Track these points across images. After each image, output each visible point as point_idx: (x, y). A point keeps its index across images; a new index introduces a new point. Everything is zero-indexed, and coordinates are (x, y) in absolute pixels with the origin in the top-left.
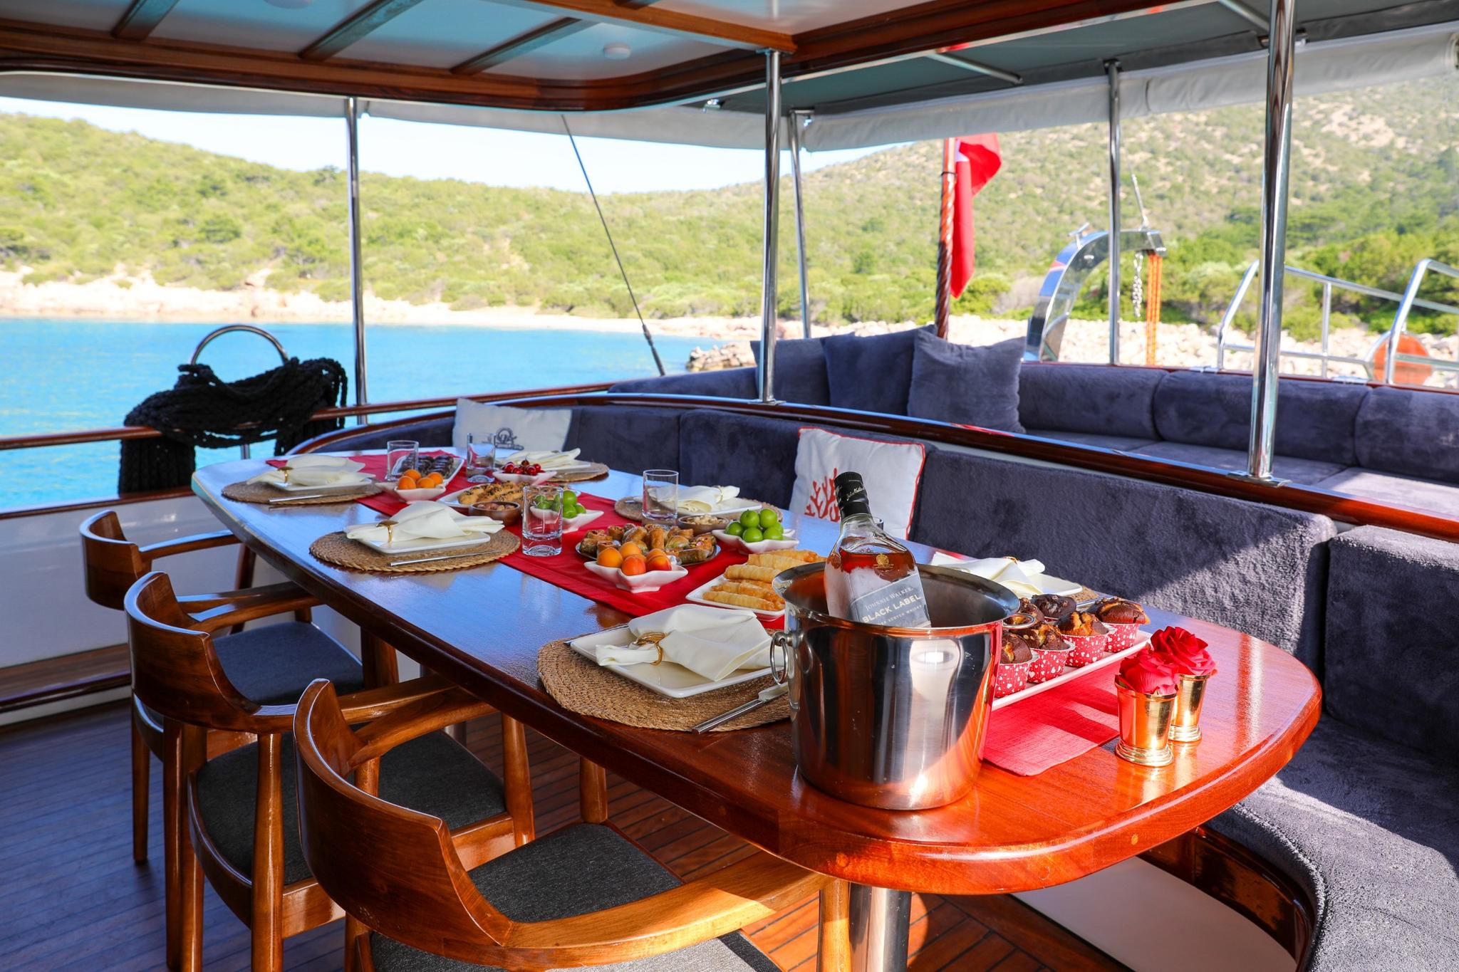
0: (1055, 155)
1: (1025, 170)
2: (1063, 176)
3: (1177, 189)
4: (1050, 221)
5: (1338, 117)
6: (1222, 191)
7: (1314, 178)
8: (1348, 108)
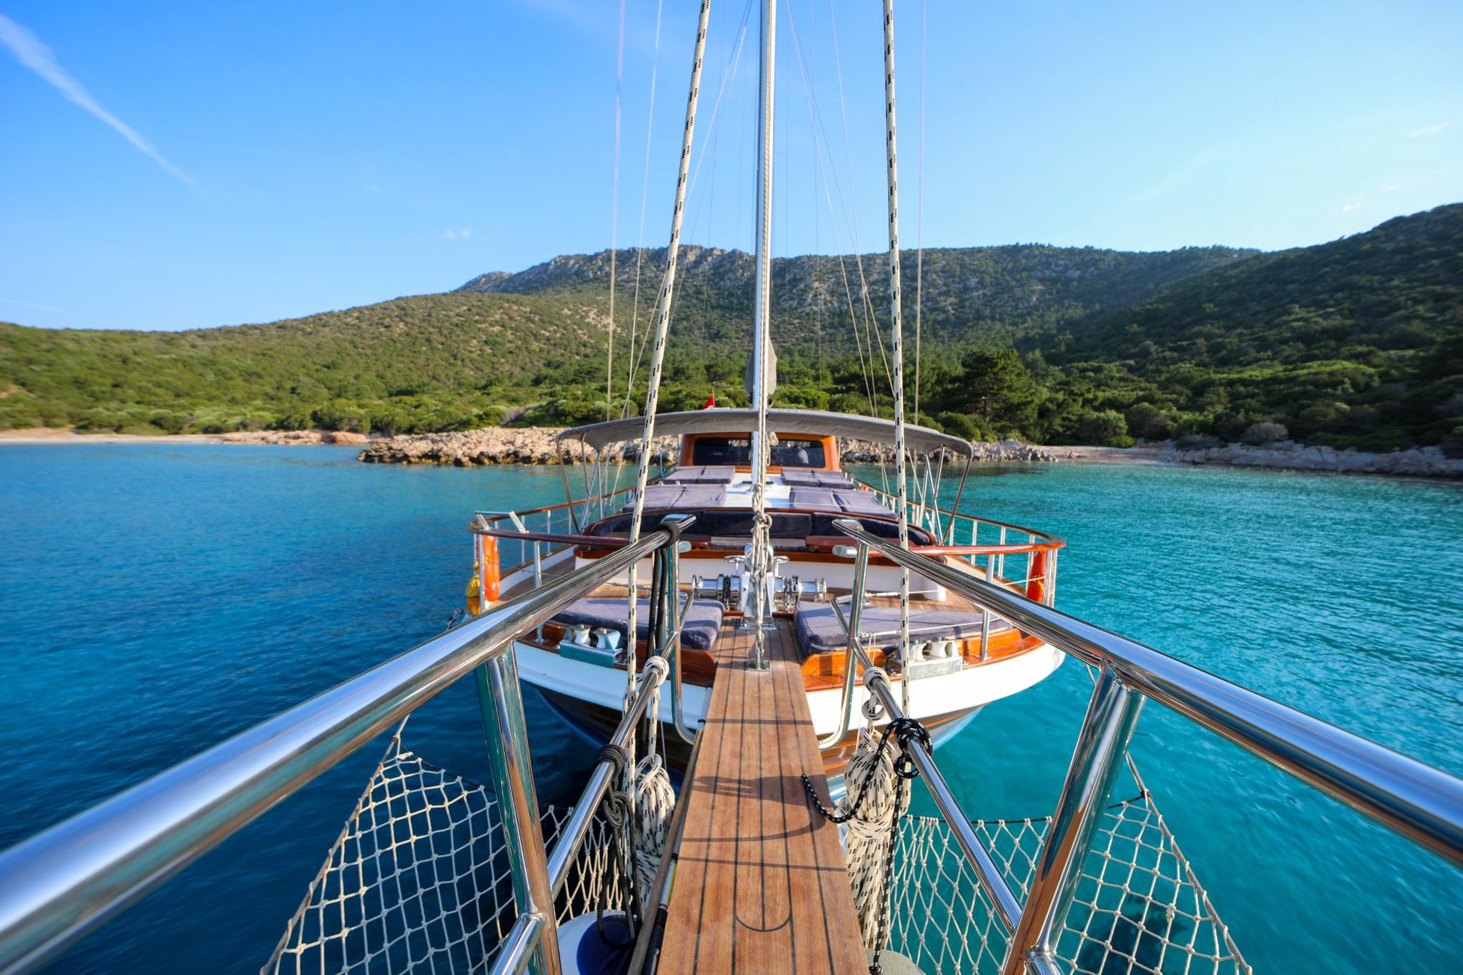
0: (447, 324)
1: (430, 333)
2: (454, 338)
3: (518, 348)
4: (450, 364)
5: (592, 315)
6: (541, 350)
7: (585, 346)
8: (595, 311)
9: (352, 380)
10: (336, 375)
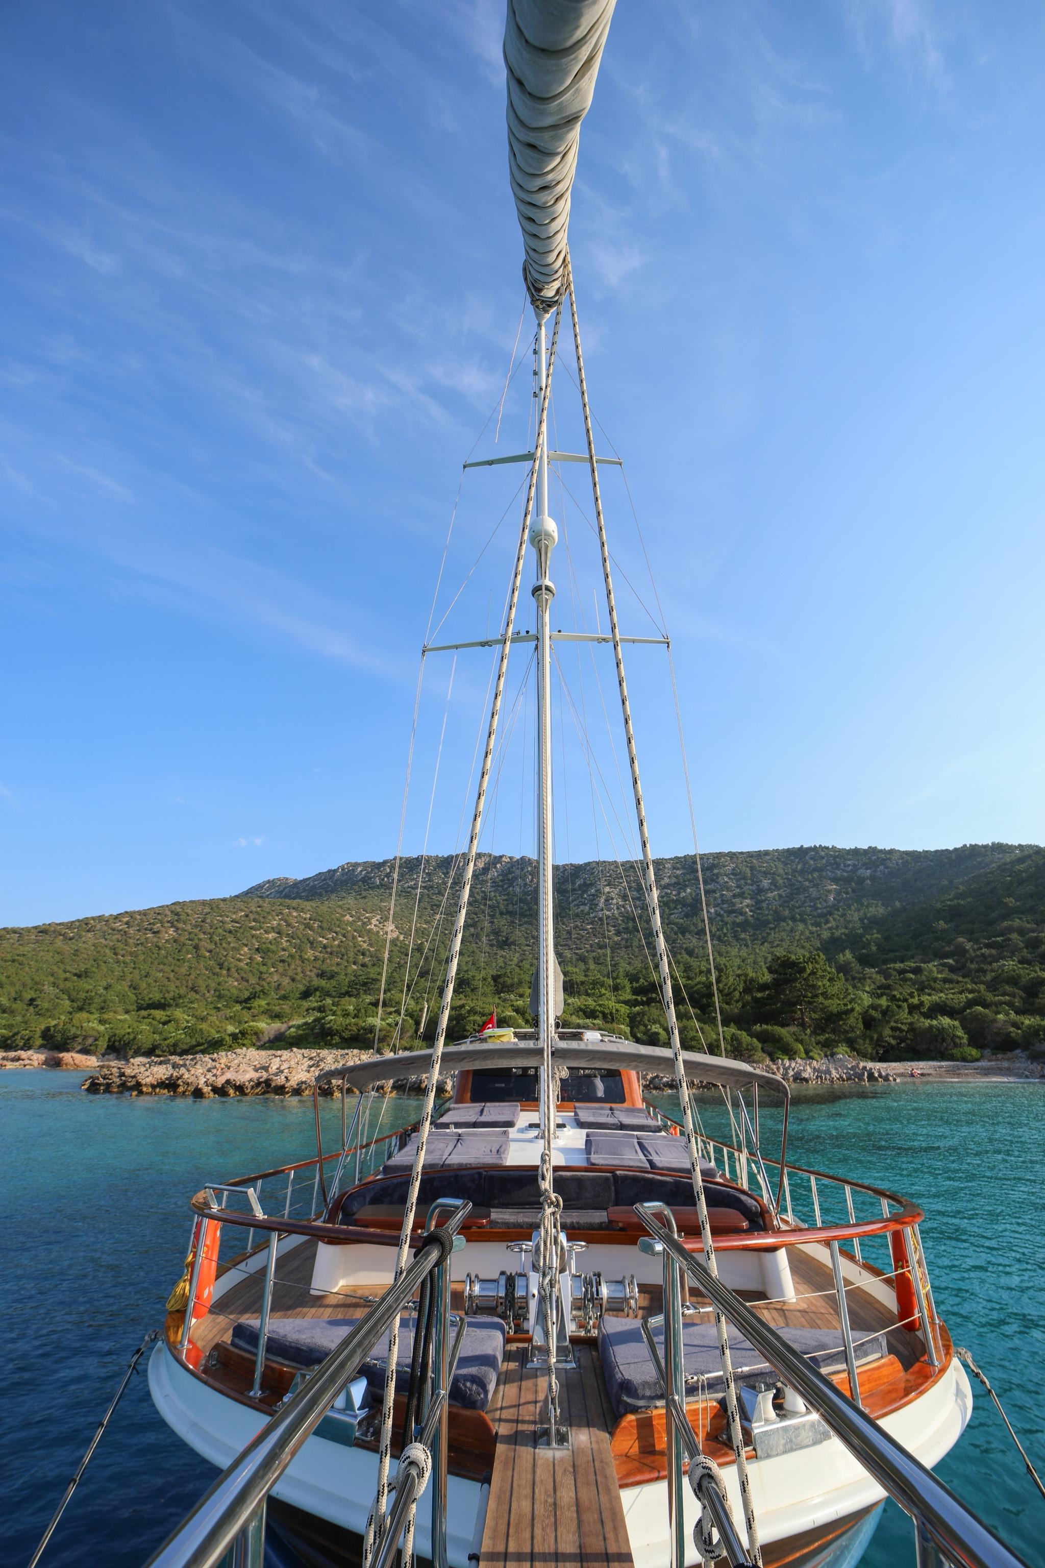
0: (220, 931)
1: (200, 940)
2: (224, 945)
3: (291, 956)
4: (214, 974)
5: (374, 921)
6: (316, 959)
7: (363, 954)
8: (378, 917)
9: (101, 991)
10: (85, 984)
